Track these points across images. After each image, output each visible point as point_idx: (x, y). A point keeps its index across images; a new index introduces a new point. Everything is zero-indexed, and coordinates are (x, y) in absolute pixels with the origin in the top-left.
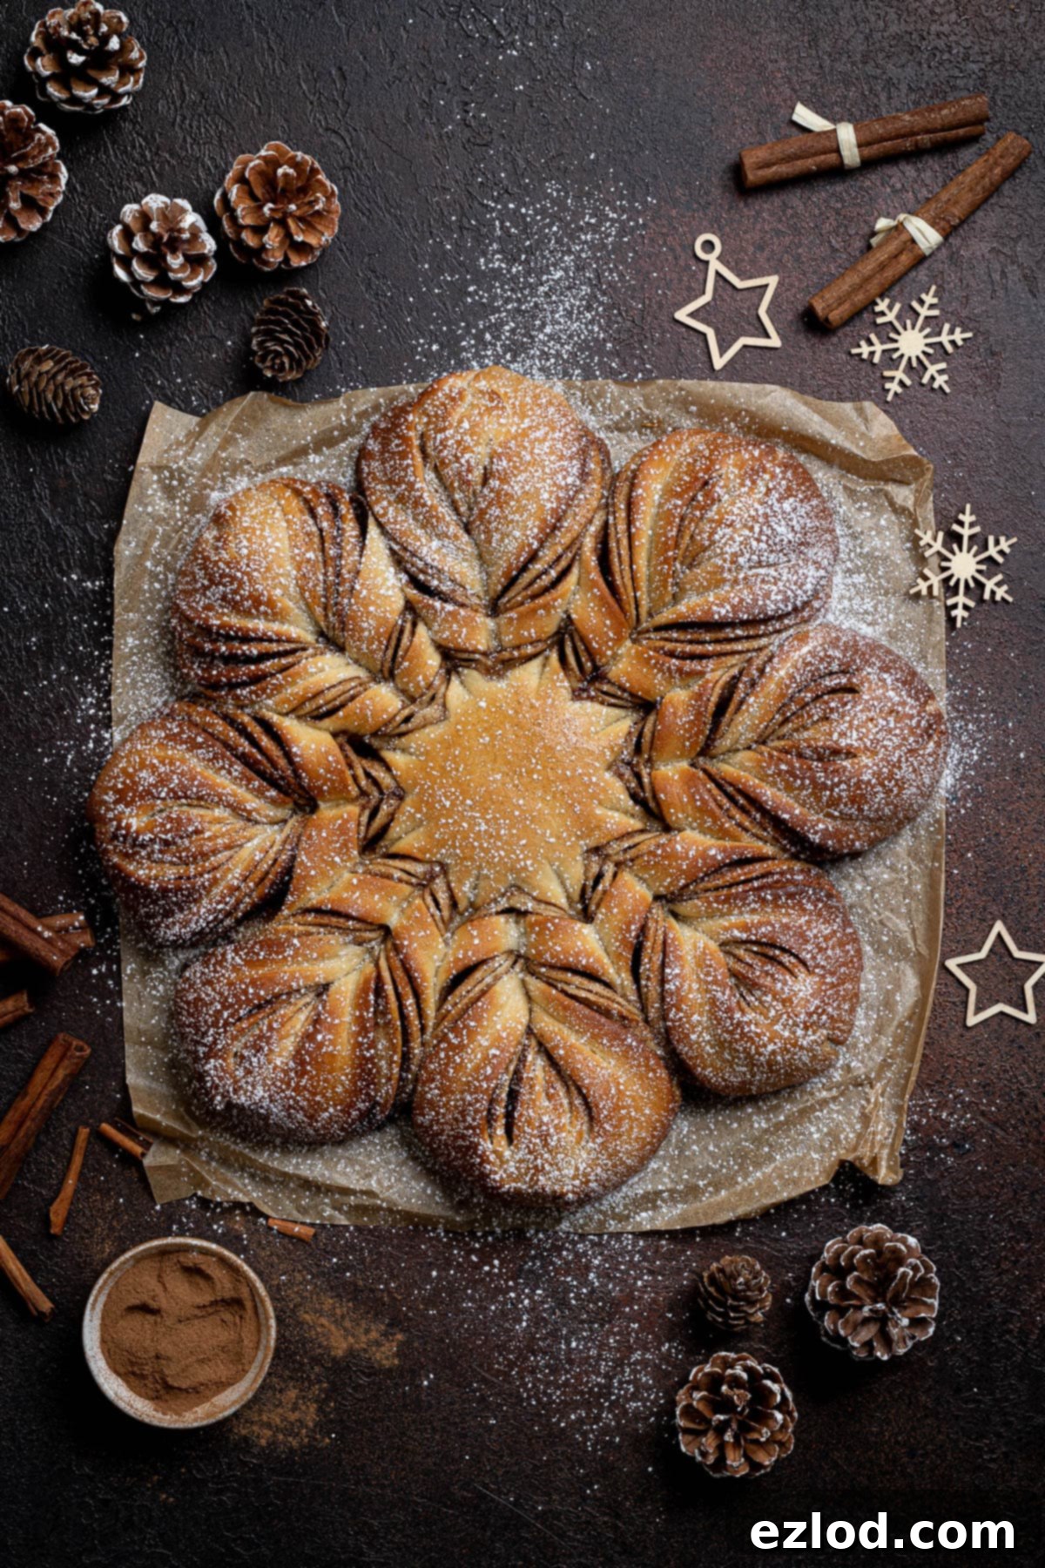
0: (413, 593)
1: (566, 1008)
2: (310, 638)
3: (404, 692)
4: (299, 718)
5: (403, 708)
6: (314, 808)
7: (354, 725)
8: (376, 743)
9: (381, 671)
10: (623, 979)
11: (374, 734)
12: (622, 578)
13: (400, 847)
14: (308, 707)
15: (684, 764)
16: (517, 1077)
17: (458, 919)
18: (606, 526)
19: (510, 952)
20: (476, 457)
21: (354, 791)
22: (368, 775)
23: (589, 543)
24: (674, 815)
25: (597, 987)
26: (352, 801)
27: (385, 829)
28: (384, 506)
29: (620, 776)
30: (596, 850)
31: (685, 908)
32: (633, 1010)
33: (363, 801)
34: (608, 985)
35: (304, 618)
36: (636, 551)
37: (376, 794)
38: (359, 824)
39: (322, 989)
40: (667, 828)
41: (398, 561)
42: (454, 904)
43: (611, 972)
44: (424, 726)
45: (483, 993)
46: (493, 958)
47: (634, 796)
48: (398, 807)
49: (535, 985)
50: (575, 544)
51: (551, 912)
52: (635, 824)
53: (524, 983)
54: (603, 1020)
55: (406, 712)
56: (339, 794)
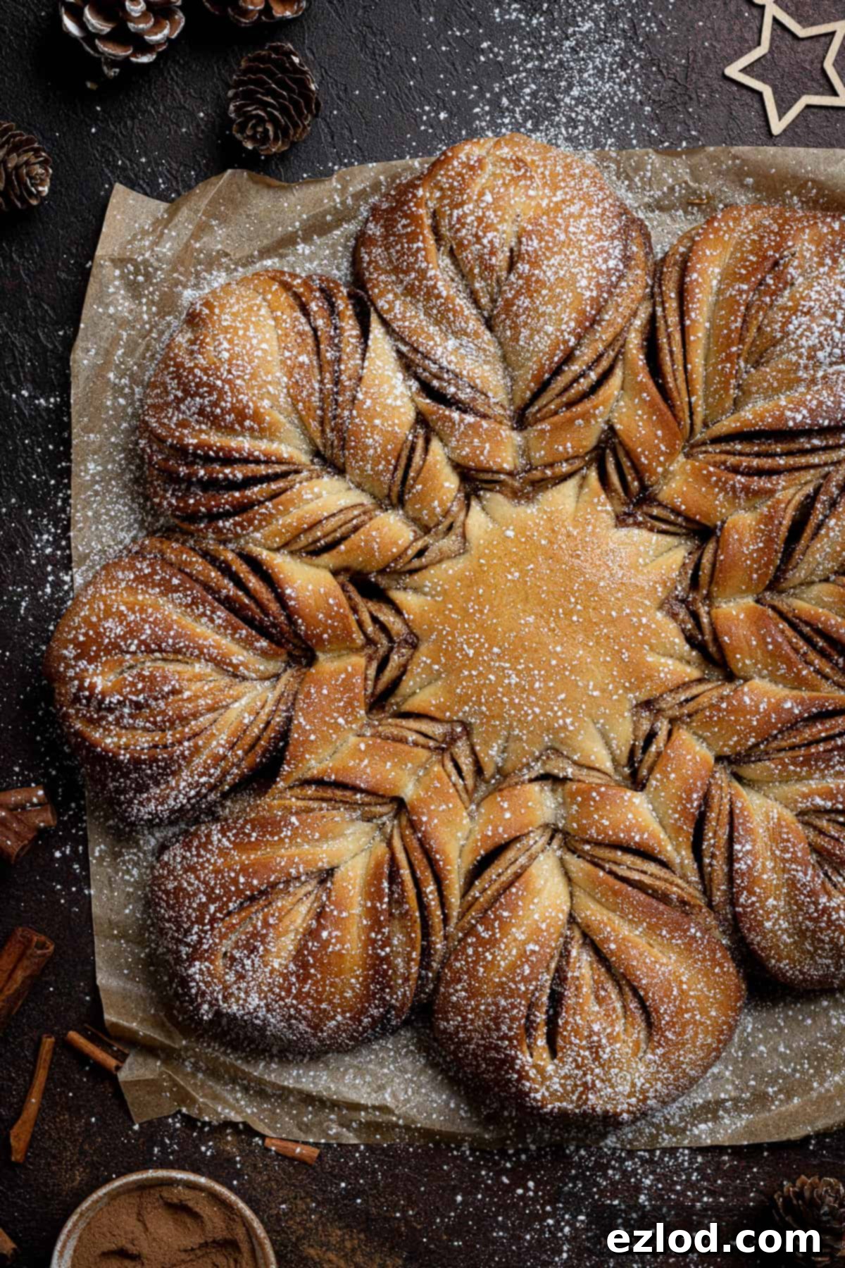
0: (425, 402)
1: (616, 893)
2: (304, 458)
3: (415, 520)
4: (292, 553)
5: (416, 540)
6: (312, 660)
7: (357, 561)
8: (383, 582)
9: (389, 496)
10: (681, 856)
11: (382, 572)
12: (675, 381)
13: (412, 705)
14: (303, 540)
15: (749, 601)
16: (560, 977)
17: (483, 787)
18: (653, 319)
19: (546, 826)
20: (501, 236)
21: (359, 639)
22: (375, 620)
23: (634, 340)
24: (741, 661)
25: (652, 867)
26: (358, 650)
27: (396, 683)
28: (389, 300)
29: (674, 616)
30: (647, 704)
31: (752, 770)
32: (692, 892)
33: (369, 651)
34: (664, 864)
35: (294, 434)
36: (691, 348)
37: (385, 642)
38: (366, 679)
39: (324, 876)
40: (730, 676)
41: (408, 365)
42: (479, 770)
43: (669, 849)
44: (440, 561)
45: (518, 876)
46: (527, 835)
47: (690, 639)
48: (412, 656)
49: (575, 863)
50: (618, 342)
51: (594, 778)
52: (696, 674)
53: (561, 860)
54: (661, 907)
55: (420, 544)
56: (342, 643)
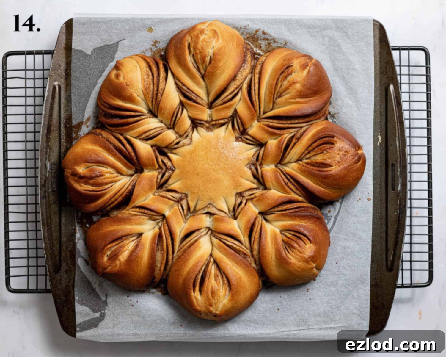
0: (183, 99)
1: (225, 249)
2: (145, 111)
3: (177, 133)
4: (140, 139)
6: (142, 171)
7: (159, 144)
8: (166, 150)
9: (170, 125)
10: (245, 239)
11: (167, 147)
12: (255, 98)
13: (172, 187)
14: (144, 136)
15: (273, 166)
16: (205, 272)
17: (189, 215)
18: (251, 80)
19: (208, 228)
20: (210, 52)
21: (157, 166)
22: (163, 161)
23: (245, 86)
24: (269, 184)
25: (236, 242)
26: (155, 170)
27: (167, 181)
28: (173, 64)
29: (250, 169)
30: (240, 194)
31: (269, 217)
32: (248, 252)
33: (160, 170)
34: (240, 242)
35: (143, 103)
36: (261, 90)
37: (164, 168)
38: (157, 178)
39: (140, 235)
40: (265, 188)
41: (179, 88)
42: (189, 208)
43: (242, 238)
44: (183, 146)
45: (196, 241)
46: (201, 229)
47: (255, 177)
48: (172, 173)
49: (215, 241)
50: (240, 88)
51: (222, 214)
52: (255, 186)
53: (211, 239)
54: (238, 255)
55: (177, 140)
56: (151, 166)
